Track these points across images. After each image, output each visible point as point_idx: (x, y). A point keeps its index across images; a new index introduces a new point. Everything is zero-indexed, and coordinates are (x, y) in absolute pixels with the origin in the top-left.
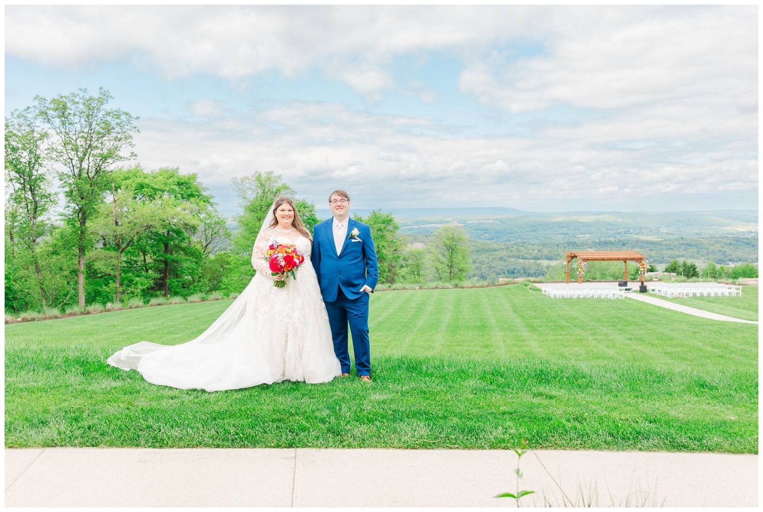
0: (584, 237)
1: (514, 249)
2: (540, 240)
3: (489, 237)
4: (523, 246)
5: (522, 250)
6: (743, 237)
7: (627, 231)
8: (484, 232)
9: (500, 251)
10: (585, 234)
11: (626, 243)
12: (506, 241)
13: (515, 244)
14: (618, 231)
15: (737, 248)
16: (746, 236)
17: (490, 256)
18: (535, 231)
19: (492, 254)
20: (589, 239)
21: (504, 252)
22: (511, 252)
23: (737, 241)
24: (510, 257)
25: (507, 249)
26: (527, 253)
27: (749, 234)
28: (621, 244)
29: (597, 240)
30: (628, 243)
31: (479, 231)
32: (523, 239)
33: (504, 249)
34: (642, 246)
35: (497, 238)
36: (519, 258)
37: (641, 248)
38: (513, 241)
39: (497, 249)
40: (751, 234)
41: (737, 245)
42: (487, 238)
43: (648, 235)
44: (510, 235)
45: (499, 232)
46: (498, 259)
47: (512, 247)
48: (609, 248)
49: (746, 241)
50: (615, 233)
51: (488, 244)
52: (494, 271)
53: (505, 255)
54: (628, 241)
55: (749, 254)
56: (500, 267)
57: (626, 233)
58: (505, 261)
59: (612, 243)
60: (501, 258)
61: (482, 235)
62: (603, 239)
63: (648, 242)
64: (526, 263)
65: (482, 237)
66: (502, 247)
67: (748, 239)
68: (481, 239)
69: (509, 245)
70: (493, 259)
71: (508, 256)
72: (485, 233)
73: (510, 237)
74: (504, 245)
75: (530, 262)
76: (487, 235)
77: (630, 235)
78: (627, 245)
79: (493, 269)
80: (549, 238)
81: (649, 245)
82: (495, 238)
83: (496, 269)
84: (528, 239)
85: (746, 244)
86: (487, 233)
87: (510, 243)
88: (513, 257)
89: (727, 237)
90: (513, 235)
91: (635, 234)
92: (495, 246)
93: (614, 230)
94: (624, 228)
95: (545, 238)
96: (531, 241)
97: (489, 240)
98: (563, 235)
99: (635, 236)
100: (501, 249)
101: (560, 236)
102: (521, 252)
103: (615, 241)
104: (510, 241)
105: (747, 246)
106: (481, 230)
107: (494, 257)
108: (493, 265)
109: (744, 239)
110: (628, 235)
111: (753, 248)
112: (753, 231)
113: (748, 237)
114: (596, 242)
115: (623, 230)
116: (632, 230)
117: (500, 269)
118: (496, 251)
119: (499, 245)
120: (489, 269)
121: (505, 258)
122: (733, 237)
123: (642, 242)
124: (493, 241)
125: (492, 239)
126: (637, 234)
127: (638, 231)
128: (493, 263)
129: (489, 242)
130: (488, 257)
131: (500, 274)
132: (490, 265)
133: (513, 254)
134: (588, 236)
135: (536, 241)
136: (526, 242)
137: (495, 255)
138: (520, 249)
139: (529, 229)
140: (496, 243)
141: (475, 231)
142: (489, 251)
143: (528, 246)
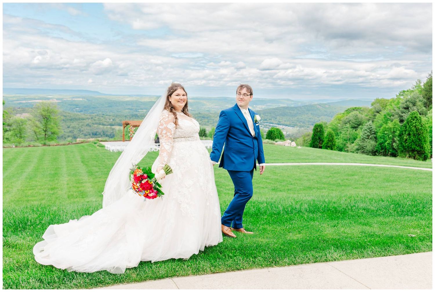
0: (142, 111)
2: (114, 113)
3: (79, 110)
4: (102, 117)
5: (102, 119)
8: (76, 106)
9: (87, 120)
10: (142, 109)
12: (91, 113)
13: (97, 115)
17: (80, 123)
18: (111, 106)
20: (145, 113)
21: (90, 121)
22: (95, 120)
25: (92, 118)
26: (105, 122)
32: (103, 112)
33: (89, 119)
35: (85, 111)
36: (100, 124)
38: (96, 113)
39: (84, 118)
42: (78, 111)
44: (94, 109)
45: (86, 107)
46: (85, 125)
47: (95, 117)
51: (78, 115)
52: (82, 133)
53: (90, 123)
58: (90, 126)
60: (88, 125)
61: (74, 108)
64: (105, 128)
65: (74, 110)
68: (74, 111)
69: (93, 116)
70: (82, 125)
72: (77, 108)
73: (94, 110)
74: (90, 116)
75: (107, 127)
76: (78, 109)
79: (82, 132)
83: (85, 132)
84: (106, 112)
87: (94, 114)
88: (96, 124)
90: (96, 109)
95: (118, 111)
96: (108, 113)
97: (79, 112)
98: (129, 110)
100: (88, 118)
101: (128, 110)
102: (101, 120)
104: (94, 113)
106: (73, 105)
107: (82, 124)
108: (82, 129)
117: (87, 132)
118: (84, 119)
119: (86, 116)
120: (79, 132)
121: (90, 124)
124: (82, 113)
125: (81, 111)
128: (82, 127)
129: (79, 113)
130: (78, 124)
131: (87, 135)
132: (80, 129)
133: (96, 122)
134: (145, 110)
135: (111, 114)
136: (105, 114)
137: (83, 122)
138: (100, 119)
139: (107, 105)
140: (84, 115)
141: (69, 106)
142: (79, 119)
143: (106, 117)
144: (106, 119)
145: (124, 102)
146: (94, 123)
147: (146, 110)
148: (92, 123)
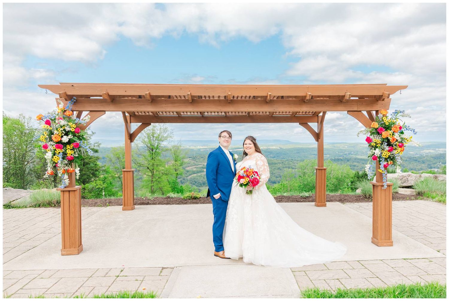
0: (326, 156)
1: (286, 163)
2: (301, 158)
3: (273, 156)
4: (291, 162)
5: (291, 164)
6: (413, 156)
7: (350, 153)
8: (270, 153)
9: (279, 164)
10: (326, 155)
11: (349, 160)
12: (282, 159)
13: (287, 160)
14: (345, 153)
15: (410, 163)
16: (414, 156)
17: (273, 167)
18: (299, 153)
19: (274, 166)
20: (329, 158)
21: (281, 165)
22: (285, 164)
23: (410, 159)
24: (284, 168)
25: (282, 163)
26: (293, 166)
27: (416, 155)
28: (347, 160)
29: (333, 158)
30: (351, 160)
31: (267, 153)
32: (292, 157)
33: (280, 163)
34: (358, 162)
35: (277, 157)
36: (289, 168)
37: (357, 163)
38: (286, 158)
39: (276, 163)
40: (417, 155)
41: (410, 161)
42: (272, 157)
43: (361, 156)
44: (285, 155)
45: (278, 154)
46: (277, 169)
47: (285, 162)
48: (340, 163)
49: (415, 159)
50: (343, 154)
51: (271, 160)
52: (274, 176)
53: (281, 167)
54: (350, 158)
55: (417, 166)
56: (278, 174)
57: (349, 154)
58: (281, 170)
59: (341, 160)
60: (279, 169)
61: (268, 155)
62: (336, 157)
63: (361, 159)
64: (293, 171)
65: (269, 156)
66: (280, 162)
67: (416, 158)
68: (268, 157)
69: (284, 161)
70: (274, 169)
71: (283, 167)
72: (271, 154)
73: (285, 156)
74: (281, 161)
75: (295, 171)
76: (271, 155)
77: (352, 155)
78: (350, 161)
79: (274, 175)
80: (307, 157)
81: (361, 161)
82: (276, 157)
83: (276, 175)
84: (295, 157)
85: (415, 160)
86: (272, 154)
87: (284, 160)
88: (286, 167)
89: (405, 157)
90: (286, 155)
91: (354, 155)
92: (276, 161)
93: (343, 153)
94: (348, 152)
95: (304, 157)
96: (296, 158)
97: (273, 158)
98: (314, 156)
99: (354, 156)
100: (279, 163)
101: (313, 156)
102: (290, 165)
103: (343, 159)
104: (285, 159)
105: (415, 161)
106: (268, 152)
107: (275, 167)
108: (274, 172)
109: (414, 158)
110: (350, 155)
111: (418, 163)
112: (418, 153)
113: (416, 156)
114: (333, 159)
115: (348, 153)
116: (352, 153)
117: (278, 175)
118: (276, 164)
119: (278, 160)
120: (272, 174)
121: (281, 168)
122: (408, 157)
123: (359, 159)
124: (274, 159)
125: (274, 157)
126: (356, 155)
127: (356, 153)
128: (274, 171)
129: (272, 159)
130: (271, 167)
131: (278, 178)
132: (273, 172)
133: (286, 166)
134: (328, 156)
135: (299, 159)
136: (293, 159)
137: (275, 166)
138: (290, 163)
139: (296, 152)
140: (276, 160)
141: (265, 153)
142: (272, 164)
143: (295, 161)
144: (294, 164)
145: (310, 149)
146: (284, 167)
147: (330, 155)
148: (282, 167)
